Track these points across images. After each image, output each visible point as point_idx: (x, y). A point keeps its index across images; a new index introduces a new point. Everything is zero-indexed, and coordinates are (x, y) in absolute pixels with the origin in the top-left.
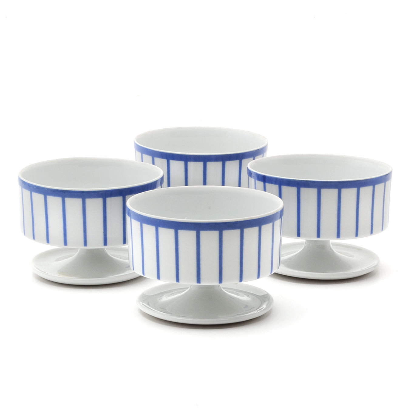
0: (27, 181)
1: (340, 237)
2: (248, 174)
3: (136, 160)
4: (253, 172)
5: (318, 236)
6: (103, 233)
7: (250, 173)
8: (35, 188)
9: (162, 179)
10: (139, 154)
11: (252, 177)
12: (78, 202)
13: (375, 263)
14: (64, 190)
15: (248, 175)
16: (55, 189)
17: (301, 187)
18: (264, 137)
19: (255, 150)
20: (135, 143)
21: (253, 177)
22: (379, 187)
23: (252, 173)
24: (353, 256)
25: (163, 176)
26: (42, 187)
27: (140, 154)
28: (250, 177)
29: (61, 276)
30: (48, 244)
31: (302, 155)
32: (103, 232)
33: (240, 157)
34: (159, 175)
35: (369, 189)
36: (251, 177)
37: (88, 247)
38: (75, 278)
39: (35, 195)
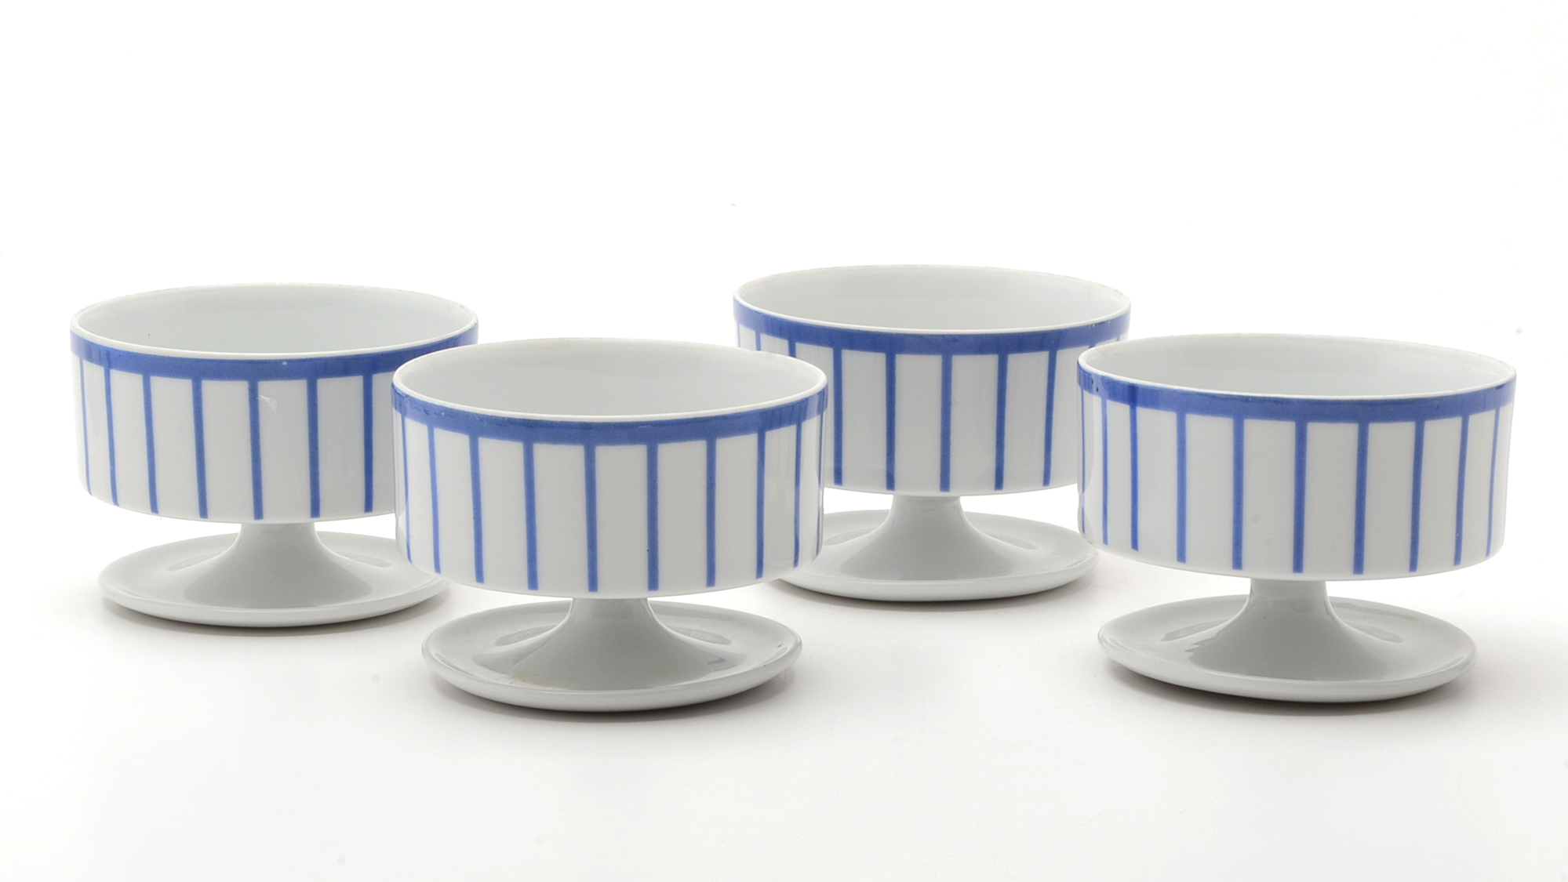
0: (418, 394)
1: (1365, 571)
2: (1080, 384)
3: (739, 346)
4: (1097, 376)
5: (1298, 566)
6: (647, 552)
7: (1086, 380)
8: (443, 414)
9: (822, 394)
10: (750, 334)
11: (1094, 389)
12: (571, 455)
13: (1465, 655)
14: (529, 421)
15: (1079, 389)
16: (503, 418)
17: (1247, 418)
18: (1116, 291)
19: (1096, 324)
20: (736, 303)
21: (1097, 390)
22: (1479, 422)
23: (1093, 377)
24: (1399, 640)
25: (827, 386)
26: (464, 412)
27: (752, 334)
28: (1086, 393)
29: (519, 684)
30: (480, 584)
31: (1238, 338)
32: (647, 549)
33: (1050, 342)
34: (815, 385)
35: (1453, 424)
36: (1090, 390)
37: (601, 595)
38: (558, 689)
39: (442, 435)
